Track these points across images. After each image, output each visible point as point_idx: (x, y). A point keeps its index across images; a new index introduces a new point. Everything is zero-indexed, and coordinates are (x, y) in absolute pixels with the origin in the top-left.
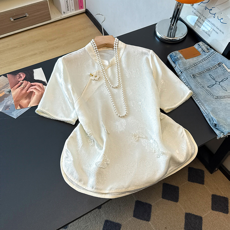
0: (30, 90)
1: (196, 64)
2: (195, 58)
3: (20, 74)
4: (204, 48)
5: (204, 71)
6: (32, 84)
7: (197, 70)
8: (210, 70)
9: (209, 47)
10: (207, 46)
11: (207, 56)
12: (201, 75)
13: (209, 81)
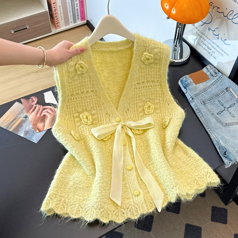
0: (43, 114)
1: (205, 90)
2: (204, 83)
3: (32, 98)
4: (212, 72)
5: (213, 97)
6: (44, 107)
7: (207, 96)
8: (218, 95)
9: (217, 71)
10: (214, 70)
11: (215, 80)
12: (211, 101)
13: (218, 107)
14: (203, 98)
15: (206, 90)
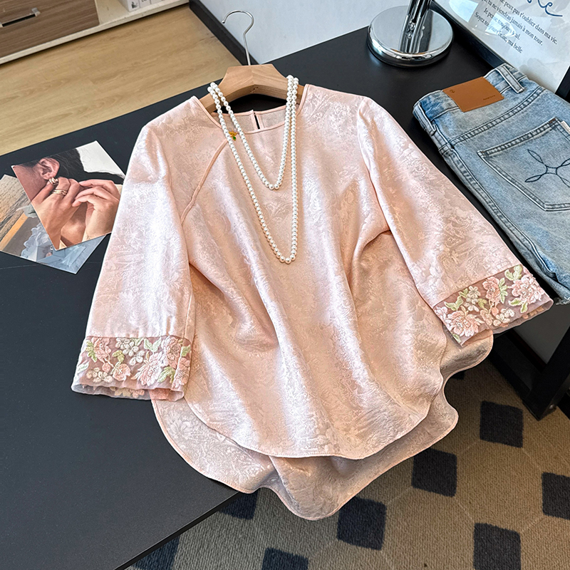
0: (80, 199)
2: (487, 107)
6: (82, 183)
7: (495, 139)
8: (529, 138)
11: (519, 101)
12: (506, 152)
13: (528, 166)
14: (486, 145)
15: (494, 126)
